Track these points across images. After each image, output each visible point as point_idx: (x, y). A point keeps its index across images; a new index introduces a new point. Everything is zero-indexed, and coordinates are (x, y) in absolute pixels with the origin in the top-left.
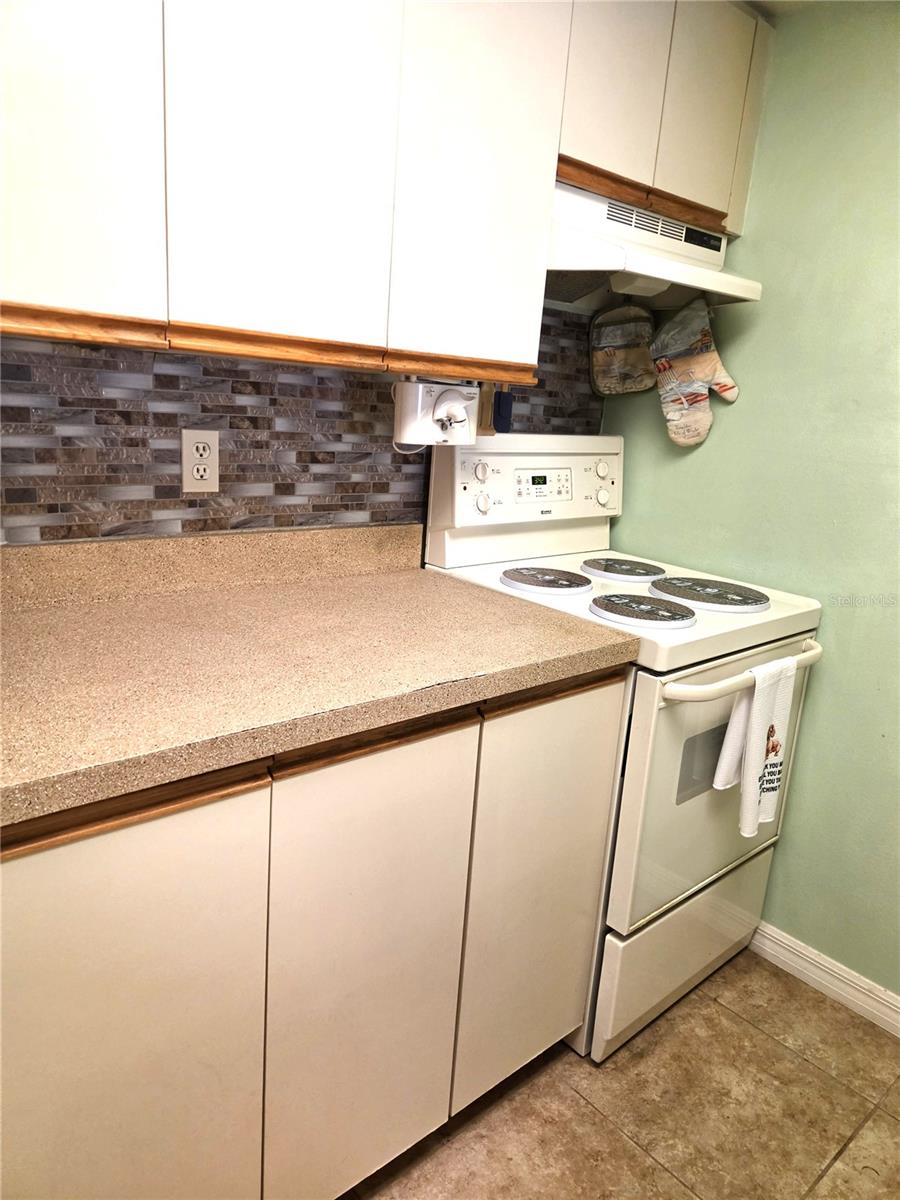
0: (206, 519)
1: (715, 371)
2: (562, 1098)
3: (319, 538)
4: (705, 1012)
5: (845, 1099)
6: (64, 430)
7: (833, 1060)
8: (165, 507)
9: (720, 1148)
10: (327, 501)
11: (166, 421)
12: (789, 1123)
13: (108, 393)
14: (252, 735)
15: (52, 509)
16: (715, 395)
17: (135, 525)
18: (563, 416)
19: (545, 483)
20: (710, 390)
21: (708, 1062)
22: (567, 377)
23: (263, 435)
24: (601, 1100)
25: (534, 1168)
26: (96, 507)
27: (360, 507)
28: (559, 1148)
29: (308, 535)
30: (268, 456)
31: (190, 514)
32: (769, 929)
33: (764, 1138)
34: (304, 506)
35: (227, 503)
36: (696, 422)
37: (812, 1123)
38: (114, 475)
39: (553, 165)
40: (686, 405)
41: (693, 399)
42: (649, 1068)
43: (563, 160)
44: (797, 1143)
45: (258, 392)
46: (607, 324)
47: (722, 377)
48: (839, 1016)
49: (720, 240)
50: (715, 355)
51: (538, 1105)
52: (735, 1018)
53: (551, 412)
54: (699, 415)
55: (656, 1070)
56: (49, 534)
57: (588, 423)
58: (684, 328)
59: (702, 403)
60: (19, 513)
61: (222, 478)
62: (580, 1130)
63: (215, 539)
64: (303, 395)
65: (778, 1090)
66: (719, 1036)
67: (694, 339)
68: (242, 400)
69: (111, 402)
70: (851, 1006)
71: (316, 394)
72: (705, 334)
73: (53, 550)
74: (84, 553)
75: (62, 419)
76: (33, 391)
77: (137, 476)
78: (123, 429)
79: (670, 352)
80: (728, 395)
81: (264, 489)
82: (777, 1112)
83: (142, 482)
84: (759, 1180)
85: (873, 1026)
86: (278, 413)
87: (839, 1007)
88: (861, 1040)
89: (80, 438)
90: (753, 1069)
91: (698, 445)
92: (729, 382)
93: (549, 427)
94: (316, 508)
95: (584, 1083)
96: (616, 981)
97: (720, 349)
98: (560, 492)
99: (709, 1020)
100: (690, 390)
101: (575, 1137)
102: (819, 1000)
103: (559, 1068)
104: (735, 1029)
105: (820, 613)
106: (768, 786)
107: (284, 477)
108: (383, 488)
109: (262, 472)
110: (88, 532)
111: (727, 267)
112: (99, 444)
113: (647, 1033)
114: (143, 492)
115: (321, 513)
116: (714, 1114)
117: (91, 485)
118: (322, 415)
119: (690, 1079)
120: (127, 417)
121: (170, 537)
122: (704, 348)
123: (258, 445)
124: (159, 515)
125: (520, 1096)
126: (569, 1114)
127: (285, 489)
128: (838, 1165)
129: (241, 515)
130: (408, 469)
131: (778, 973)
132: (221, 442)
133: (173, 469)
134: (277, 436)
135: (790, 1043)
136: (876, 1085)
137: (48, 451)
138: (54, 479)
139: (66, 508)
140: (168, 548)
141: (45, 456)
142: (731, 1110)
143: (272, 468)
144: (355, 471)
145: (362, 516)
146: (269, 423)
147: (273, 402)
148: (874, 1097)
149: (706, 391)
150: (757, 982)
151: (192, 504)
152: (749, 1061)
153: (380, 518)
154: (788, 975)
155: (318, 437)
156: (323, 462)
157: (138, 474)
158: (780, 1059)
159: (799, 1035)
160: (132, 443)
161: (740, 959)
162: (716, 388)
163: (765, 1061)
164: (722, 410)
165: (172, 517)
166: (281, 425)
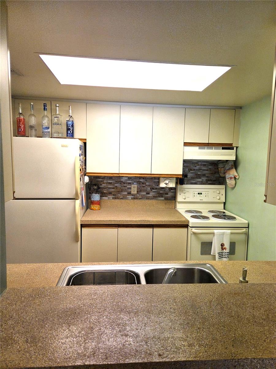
0: (135, 198)
1: (235, 173)
3: (154, 201)
6: (116, 185)
8: (129, 195)
10: (156, 196)
11: (130, 183)
13: (122, 180)
14: (115, 221)
15: (114, 195)
16: (235, 178)
17: (124, 198)
18: (211, 181)
19: (202, 194)
20: (234, 176)
22: (212, 173)
23: (144, 185)
26: (119, 195)
27: (162, 197)
29: (151, 201)
30: (145, 188)
31: (132, 197)
34: (151, 196)
35: (138, 195)
36: (232, 183)
38: (122, 191)
40: (230, 180)
41: (231, 178)
43: (185, 143)
45: (144, 179)
46: (220, 163)
49: (233, 148)
50: (235, 170)
53: (207, 181)
54: (232, 181)
56: (113, 198)
57: (219, 182)
59: (233, 179)
60: (110, 195)
61: (137, 192)
63: (135, 200)
64: (151, 179)
67: (230, 167)
68: (141, 180)
69: (122, 181)
71: (154, 179)
72: (232, 165)
73: (113, 200)
74: (117, 201)
75: (116, 183)
76: (113, 180)
77: (125, 191)
78: (123, 184)
79: (226, 169)
80: (237, 177)
81: (145, 193)
83: (126, 192)
86: (147, 182)
89: (118, 186)
92: (237, 175)
93: (207, 183)
94: (153, 197)
98: (206, 196)
100: (230, 176)
106: (224, 257)
107: (148, 192)
108: (167, 194)
109: (144, 191)
110: (118, 198)
112: (120, 187)
114: (126, 193)
115: (154, 197)
117: (119, 192)
118: (155, 182)
120: (124, 183)
121: (129, 200)
122: (232, 168)
123: (143, 187)
124: (127, 196)
127: (148, 194)
129: (141, 197)
130: (172, 191)
132: (137, 186)
133: (130, 190)
134: (147, 185)
137: (114, 188)
138: (114, 191)
139: (115, 195)
140: (129, 201)
141: (113, 188)
143: (146, 190)
144: (161, 191)
145: (163, 199)
146: (145, 183)
147: (146, 180)
151: (133, 195)
153: (166, 199)
155: (154, 185)
156: (155, 189)
157: (125, 190)
160: (125, 187)
165: (130, 197)
166: (147, 184)
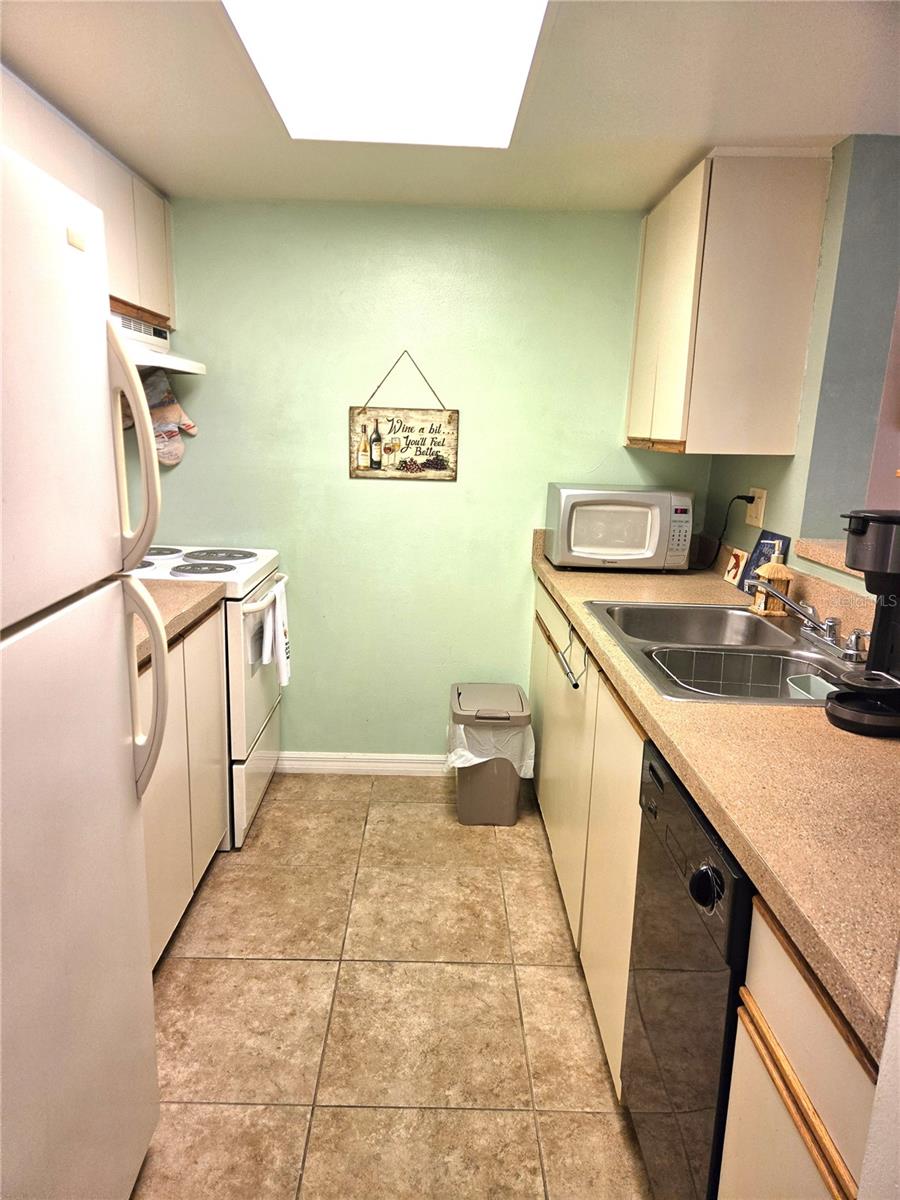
1: (181, 417)
2: (233, 870)
4: (274, 806)
5: (356, 805)
7: (343, 795)
9: (318, 847)
12: (340, 824)
16: (183, 432)
20: (179, 428)
21: (290, 822)
24: (253, 861)
25: (242, 899)
28: (247, 886)
32: (286, 754)
33: (334, 834)
37: (349, 820)
39: (108, 301)
40: (166, 439)
41: (170, 434)
42: (264, 838)
43: (113, 299)
44: (348, 828)
47: (186, 420)
48: (335, 779)
49: (166, 333)
50: (178, 405)
51: (222, 879)
52: (289, 801)
54: (176, 445)
55: (268, 836)
58: (155, 389)
59: (176, 437)
62: (252, 875)
65: (327, 816)
66: (288, 811)
67: (162, 396)
70: (335, 772)
80: (191, 431)
82: (333, 823)
84: (342, 848)
85: (351, 775)
87: (332, 776)
88: (348, 783)
90: (312, 815)
91: (177, 464)
92: (189, 422)
95: (238, 860)
96: (244, 790)
97: (179, 402)
99: (279, 809)
100: (166, 426)
101: (251, 879)
102: (322, 777)
103: (220, 862)
104: (293, 805)
105: (277, 558)
111: (173, 350)
113: (253, 827)
116: (307, 838)
119: (287, 834)
122: (171, 402)
125: (210, 881)
126: (241, 873)
128: (367, 827)
131: (295, 776)
135: (320, 798)
136: (365, 795)
142: (313, 833)
148: (367, 799)
149: (177, 429)
150: (289, 783)
152: (308, 813)
154: (301, 774)
158: (320, 806)
159: (323, 793)
161: (275, 778)
162: (183, 427)
163: (316, 808)
164: (189, 441)
